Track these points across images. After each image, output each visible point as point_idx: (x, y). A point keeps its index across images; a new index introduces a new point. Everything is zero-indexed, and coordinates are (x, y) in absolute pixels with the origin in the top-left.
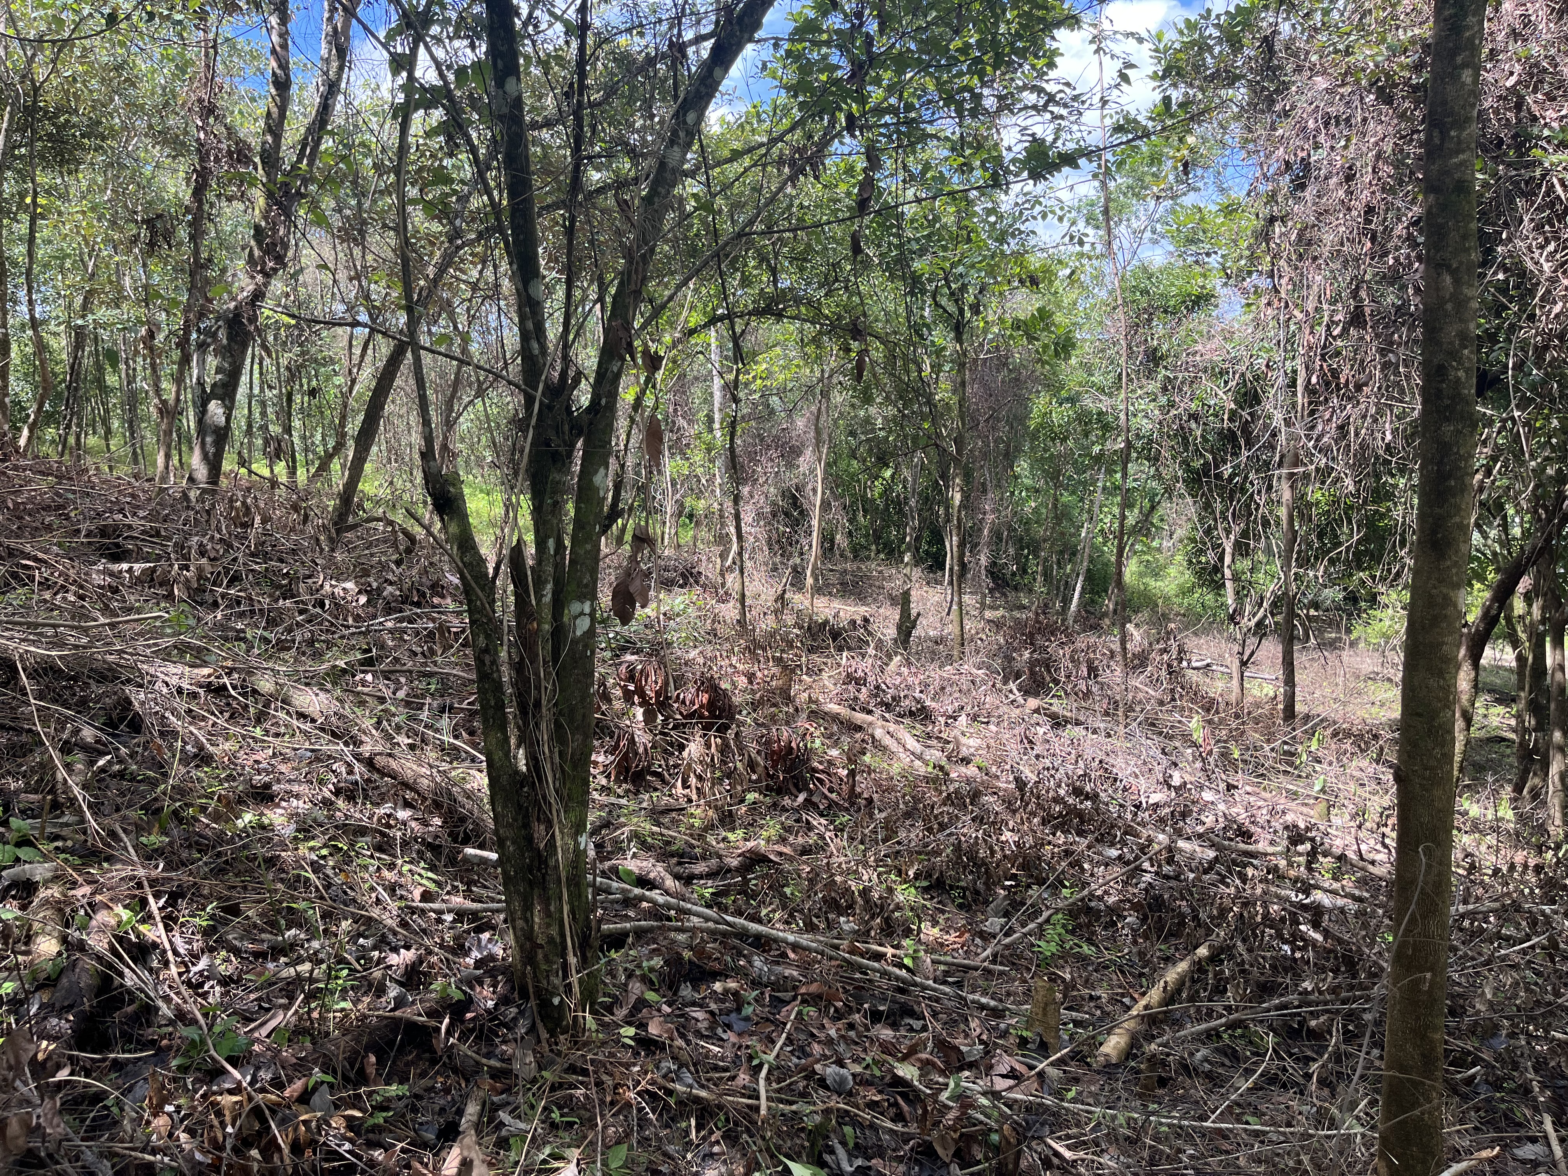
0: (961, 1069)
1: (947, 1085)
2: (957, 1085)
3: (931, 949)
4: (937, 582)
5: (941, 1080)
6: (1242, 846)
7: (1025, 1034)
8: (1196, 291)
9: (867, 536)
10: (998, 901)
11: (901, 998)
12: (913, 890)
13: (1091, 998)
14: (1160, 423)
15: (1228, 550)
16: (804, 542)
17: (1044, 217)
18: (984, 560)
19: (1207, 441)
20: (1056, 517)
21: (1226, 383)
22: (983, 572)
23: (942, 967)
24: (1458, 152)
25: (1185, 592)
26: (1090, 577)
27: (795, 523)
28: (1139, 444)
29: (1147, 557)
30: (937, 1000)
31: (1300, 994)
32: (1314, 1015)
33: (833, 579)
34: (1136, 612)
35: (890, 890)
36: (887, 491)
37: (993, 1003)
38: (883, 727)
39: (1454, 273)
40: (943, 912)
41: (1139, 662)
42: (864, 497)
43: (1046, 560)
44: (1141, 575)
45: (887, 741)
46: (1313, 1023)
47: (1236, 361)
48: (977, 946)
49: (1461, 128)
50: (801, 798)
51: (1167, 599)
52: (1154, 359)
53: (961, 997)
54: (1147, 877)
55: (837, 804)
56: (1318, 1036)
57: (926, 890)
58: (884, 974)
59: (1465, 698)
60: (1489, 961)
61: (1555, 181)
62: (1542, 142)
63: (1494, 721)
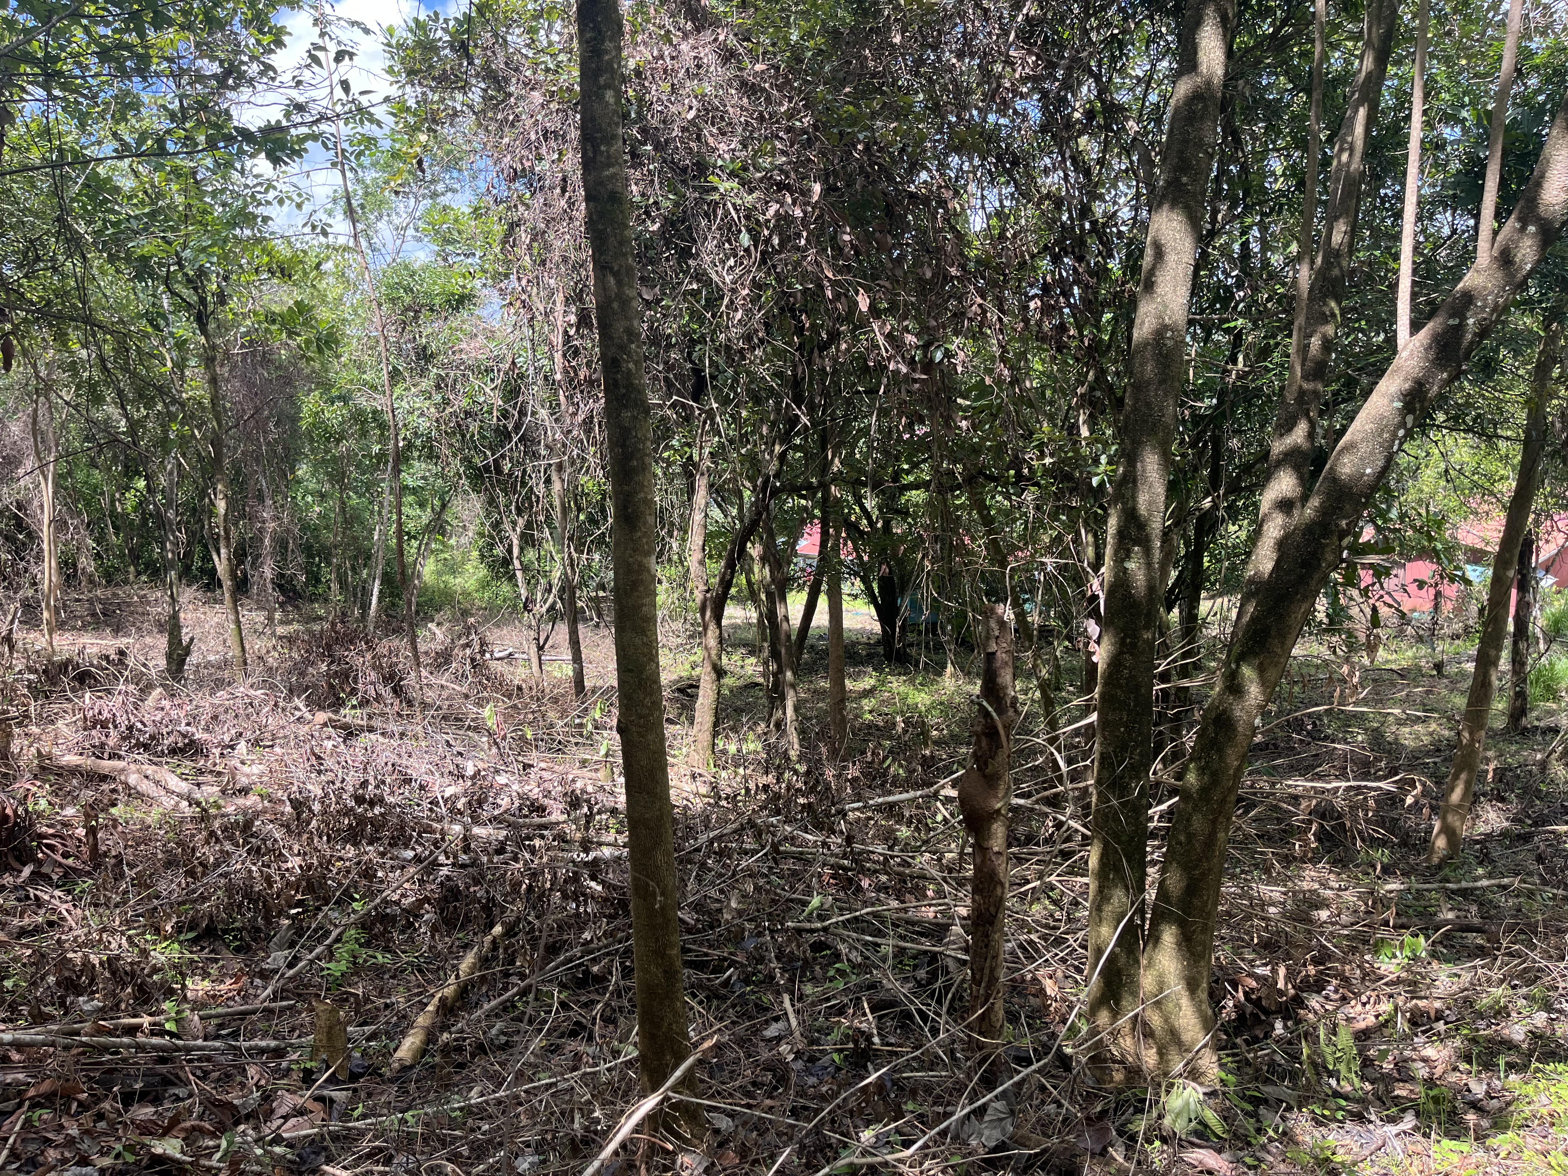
0: (237, 1123)
1: (219, 1146)
2: (230, 1143)
3: (197, 1005)
4: (216, 602)
5: (211, 1143)
6: (537, 820)
7: (308, 1066)
8: (458, 291)
9: (122, 556)
10: (282, 933)
11: (162, 1069)
12: (176, 946)
13: (387, 1006)
14: (437, 421)
15: (516, 542)
16: (34, 569)
17: (281, 202)
18: (268, 573)
19: (484, 437)
20: (346, 521)
21: (492, 380)
22: (270, 586)
23: (214, 1022)
24: (609, 165)
25: (484, 585)
26: (387, 579)
27: (19, 550)
28: (418, 442)
29: (442, 556)
30: (209, 1059)
31: (583, 945)
32: (594, 961)
33: (81, 610)
34: (438, 611)
35: (144, 953)
36: (141, 505)
37: (273, 1043)
38: (139, 771)
39: (616, 274)
40: (216, 961)
41: (443, 659)
42: (113, 514)
43: (339, 567)
44: (439, 574)
45: (145, 787)
46: (595, 969)
47: (499, 359)
48: (257, 987)
49: (609, 144)
50: (27, 871)
51: (466, 594)
52: (425, 356)
53: (235, 1048)
54: (445, 871)
55: (74, 870)
56: (602, 979)
57: (194, 941)
58: (140, 1047)
59: (714, 652)
60: (734, 875)
61: (729, 205)
62: (717, 171)
63: (749, 670)
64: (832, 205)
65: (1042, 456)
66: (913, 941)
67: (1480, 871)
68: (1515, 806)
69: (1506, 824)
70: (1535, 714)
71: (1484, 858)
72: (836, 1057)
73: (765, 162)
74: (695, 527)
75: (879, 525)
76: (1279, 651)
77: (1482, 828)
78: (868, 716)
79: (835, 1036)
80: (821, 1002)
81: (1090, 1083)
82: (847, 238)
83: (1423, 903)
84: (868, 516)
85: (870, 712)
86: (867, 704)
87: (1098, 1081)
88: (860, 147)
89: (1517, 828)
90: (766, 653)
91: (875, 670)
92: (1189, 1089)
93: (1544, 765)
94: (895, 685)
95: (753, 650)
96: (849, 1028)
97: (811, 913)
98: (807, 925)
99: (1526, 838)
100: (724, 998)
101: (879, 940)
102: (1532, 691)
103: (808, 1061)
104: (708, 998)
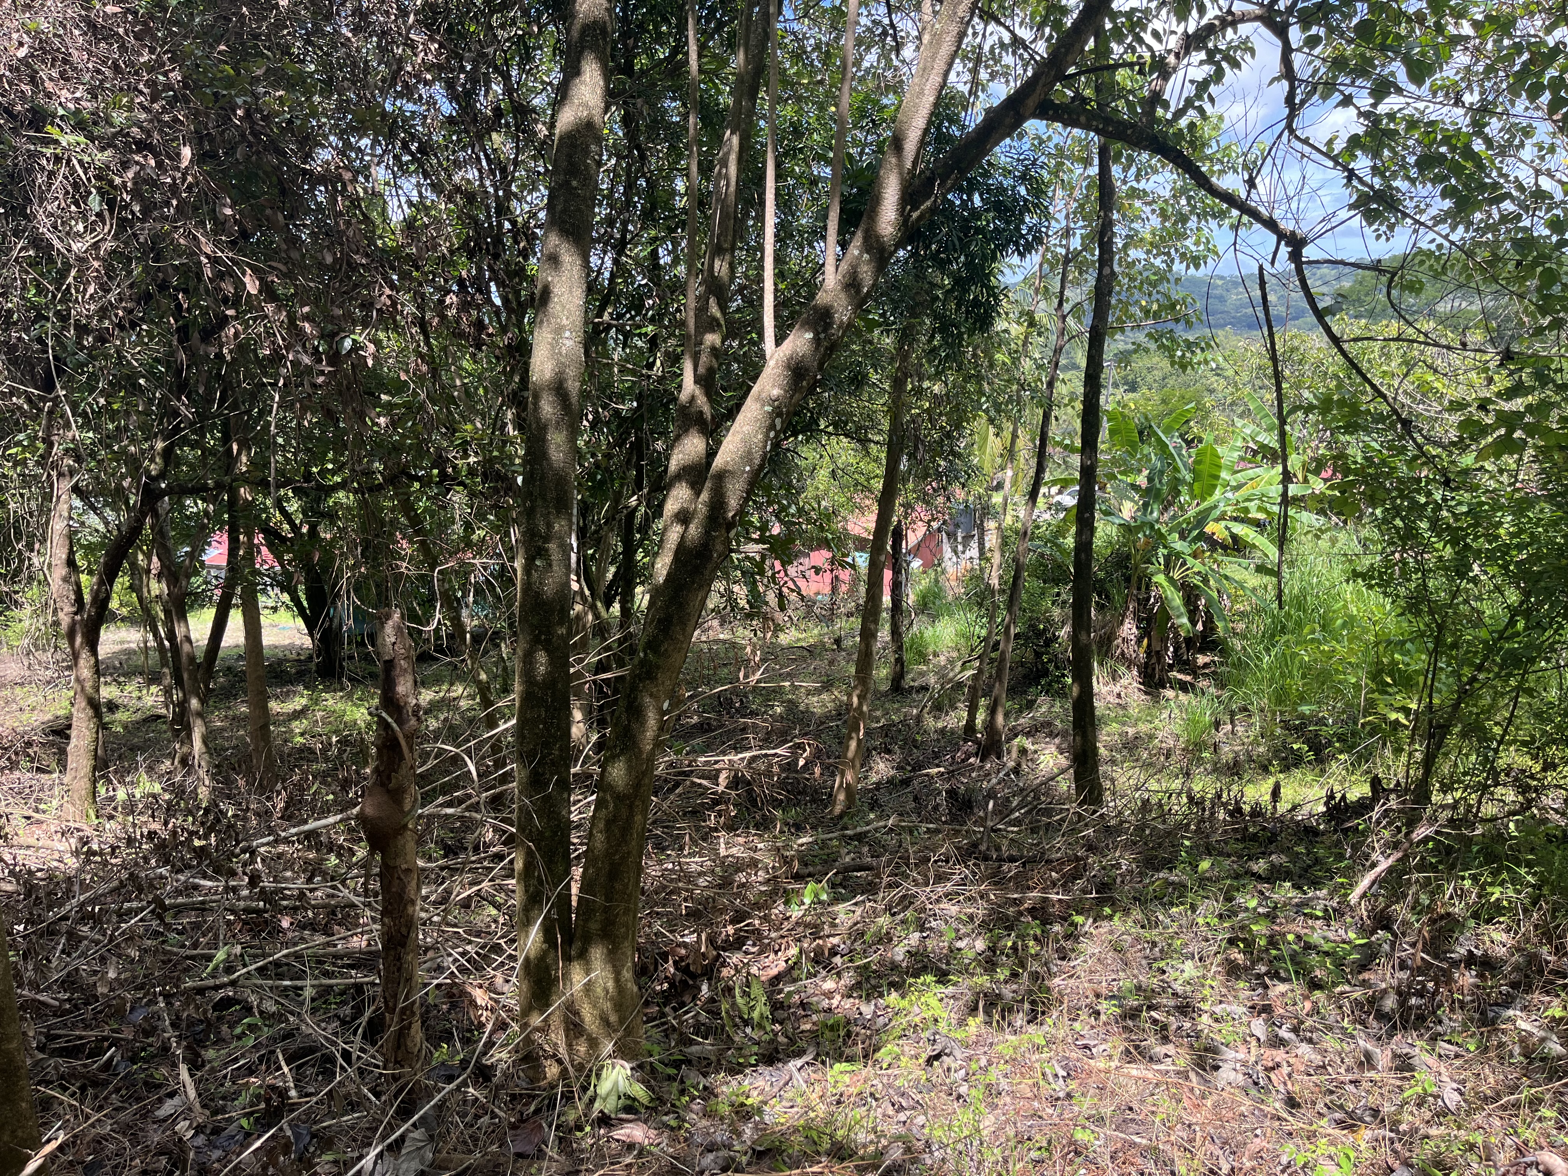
59: (88, 685)
60: (111, 941)
61: (75, 162)
62: (57, 120)
63: (149, 701)
64: (209, 174)
65: (466, 456)
66: (342, 975)
67: (872, 816)
68: (897, 757)
69: (892, 772)
70: (910, 676)
71: (874, 805)
72: (244, 1122)
73: (119, 118)
74: (56, 538)
75: (305, 530)
76: (681, 638)
77: (874, 778)
78: (301, 740)
79: (245, 1098)
80: (226, 1065)
81: (524, 1085)
82: (228, 212)
83: (826, 851)
84: (291, 522)
85: (302, 734)
86: (297, 726)
87: (532, 1081)
88: (239, 112)
89: (899, 775)
90: (168, 680)
91: (306, 688)
92: (618, 1067)
93: (919, 719)
94: (331, 702)
95: (153, 678)
96: (260, 1087)
97: (216, 968)
98: (211, 982)
99: (906, 782)
100: (106, 1083)
101: (299, 983)
102: (906, 656)
103: (212, 1133)
104: (83, 1089)
